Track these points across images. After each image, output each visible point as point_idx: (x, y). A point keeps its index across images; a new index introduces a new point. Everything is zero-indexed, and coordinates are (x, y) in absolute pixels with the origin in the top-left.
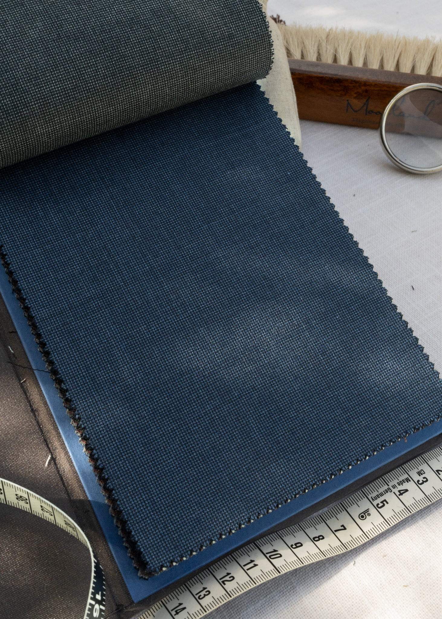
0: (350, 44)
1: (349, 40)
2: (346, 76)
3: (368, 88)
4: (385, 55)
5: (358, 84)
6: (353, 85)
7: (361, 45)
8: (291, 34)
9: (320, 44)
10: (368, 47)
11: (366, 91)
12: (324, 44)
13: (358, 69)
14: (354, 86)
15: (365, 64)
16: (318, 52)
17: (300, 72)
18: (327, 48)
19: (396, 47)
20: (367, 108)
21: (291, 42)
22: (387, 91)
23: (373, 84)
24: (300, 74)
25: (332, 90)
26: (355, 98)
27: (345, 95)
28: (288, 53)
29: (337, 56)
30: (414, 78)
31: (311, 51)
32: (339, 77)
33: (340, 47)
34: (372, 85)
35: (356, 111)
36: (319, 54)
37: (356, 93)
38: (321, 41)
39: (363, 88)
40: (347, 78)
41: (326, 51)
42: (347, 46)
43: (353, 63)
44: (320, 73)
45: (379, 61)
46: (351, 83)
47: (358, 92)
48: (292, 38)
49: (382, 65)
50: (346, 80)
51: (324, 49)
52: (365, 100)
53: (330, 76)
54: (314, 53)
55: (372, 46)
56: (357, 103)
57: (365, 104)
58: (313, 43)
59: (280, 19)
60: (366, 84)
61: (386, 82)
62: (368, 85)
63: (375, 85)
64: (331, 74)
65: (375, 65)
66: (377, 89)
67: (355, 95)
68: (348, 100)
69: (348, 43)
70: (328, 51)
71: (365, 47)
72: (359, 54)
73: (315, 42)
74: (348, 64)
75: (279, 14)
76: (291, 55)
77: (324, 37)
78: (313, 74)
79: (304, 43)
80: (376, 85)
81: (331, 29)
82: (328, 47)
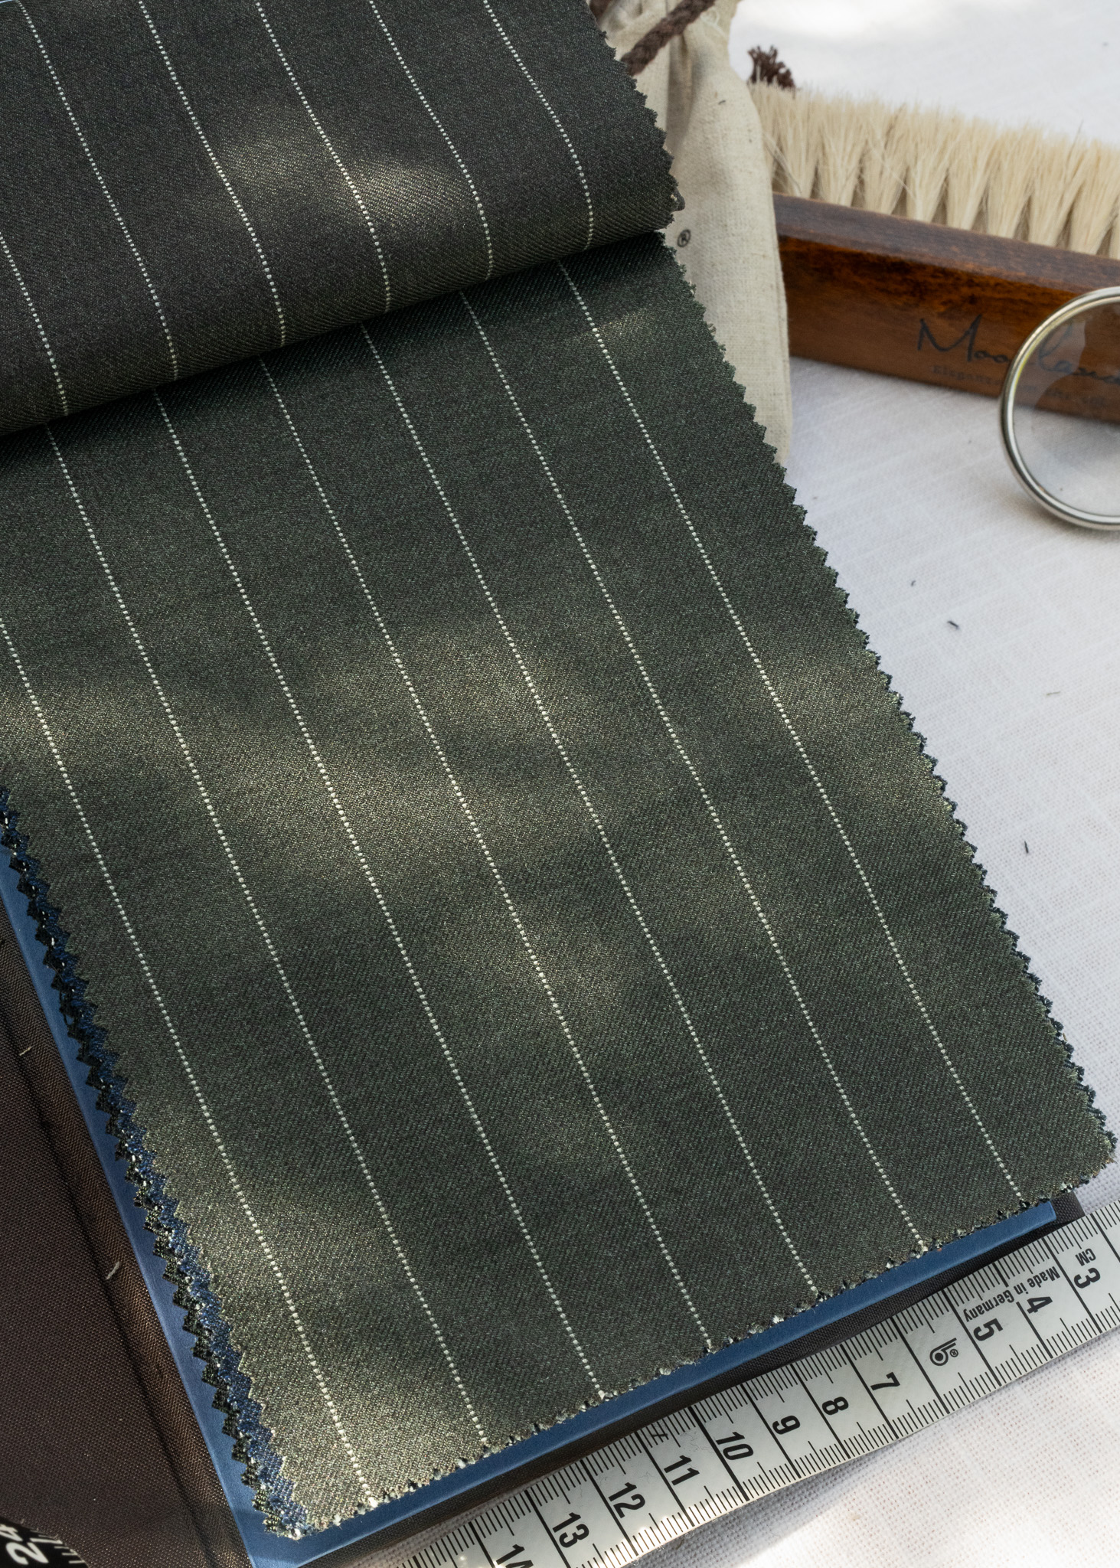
0: (947, 157)
1: (945, 143)
2: (922, 255)
3: (977, 291)
4: (1037, 193)
5: (951, 281)
6: (939, 281)
7: (975, 160)
8: (793, 116)
9: (868, 151)
10: (994, 166)
11: (973, 300)
12: (876, 153)
13: (958, 237)
14: (940, 285)
15: (981, 216)
16: (859, 177)
17: (802, 237)
18: (883, 167)
19: (1070, 172)
20: (971, 345)
21: (790, 142)
22: (1026, 302)
23: (992, 282)
24: (800, 242)
25: (883, 290)
26: (941, 315)
27: (917, 305)
28: (777, 173)
29: (910, 192)
30: (1103, 270)
31: (841, 173)
32: (902, 257)
33: (920, 163)
34: (988, 285)
35: (942, 350)
36: (861, 182)
37: (944, 303)
38: (870, 142)
39: (966, 291)
40: (925, 260)
41: (881, 173)
42: (940, 161)
43: (949, 215)
44: (855, 243)
45: (1019, 212)
46: (934, 276)
47: (950, 301)
48: (795, 130)
49: (1024, 225)
50: (921, 267)
51: (876, 170)
52: (967, 324)
53: (879, 252)
54: (847, 179)
55: (1005, 166)
56: (945, 329)
57: (967, 333)
58: (849, 148)
59: (779, 59)
60: (971, 280)
61: (1026, 278)
62: (978, 285)
63: (997, 284)
64: (884, 248)
65: (1003, 228)
66: (1001, 296)
67: (942, 309)
68: (922, 320)
69: (942, 152)
70: (886, 174)
71: (988, 164)
72: (968, 186)
73: (854, 145)
74: (934, 220)
75: (776, 46)
76: (785, 179)
77: (879, 135)
78: (834, 243)
79: (823, 147)
80: (999, 285)
81: (902, 109)
82: (887, 166)
